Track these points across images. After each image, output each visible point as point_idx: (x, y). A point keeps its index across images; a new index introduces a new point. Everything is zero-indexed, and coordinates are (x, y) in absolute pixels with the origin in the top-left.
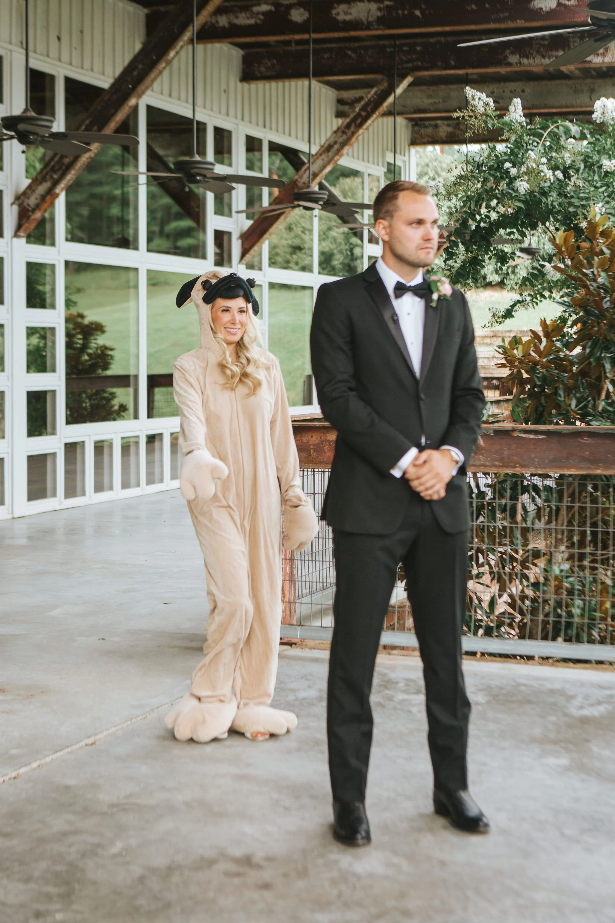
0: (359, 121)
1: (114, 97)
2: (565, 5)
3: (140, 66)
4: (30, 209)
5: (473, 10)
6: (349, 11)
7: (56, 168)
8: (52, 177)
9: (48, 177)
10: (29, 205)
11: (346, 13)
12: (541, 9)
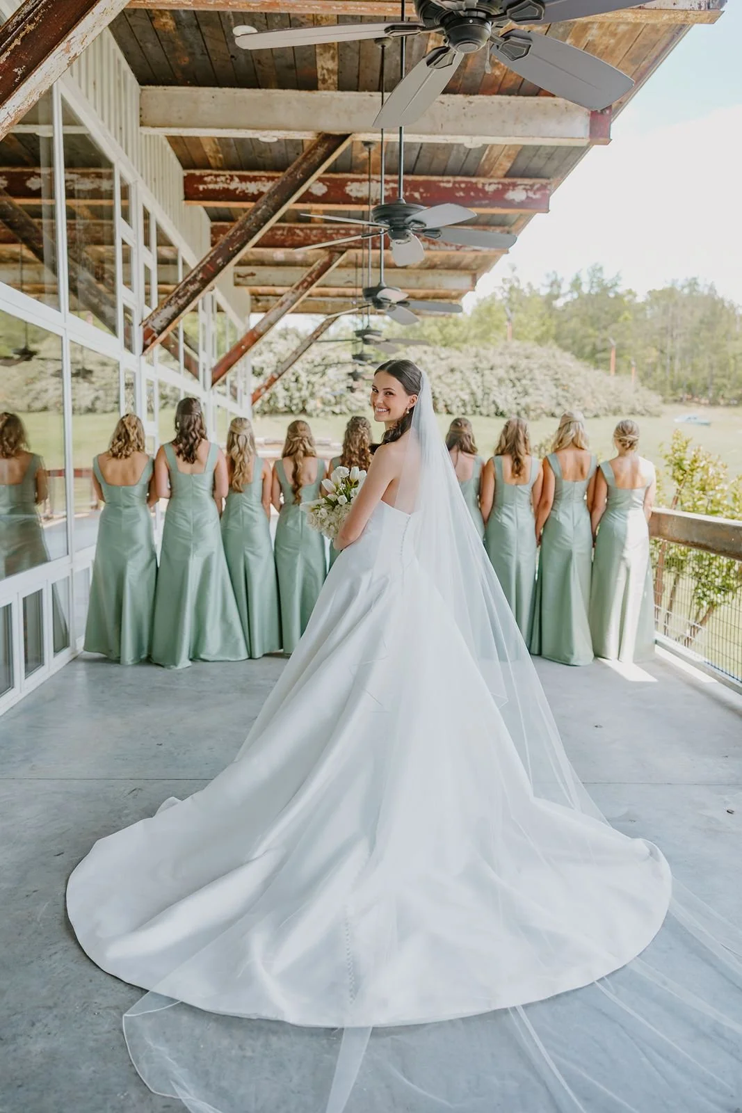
0: (305, 284)
1: (239, 233)
2: (531, 198)
3: (264, 207)
4: (154, 330)
5: (461, 197)
6: (361, 189)
7: (181, 294)
8: (176, 302)
9: (173, 302)
10: (154, 327)
11: (358, 191)
12: (514, 200)
